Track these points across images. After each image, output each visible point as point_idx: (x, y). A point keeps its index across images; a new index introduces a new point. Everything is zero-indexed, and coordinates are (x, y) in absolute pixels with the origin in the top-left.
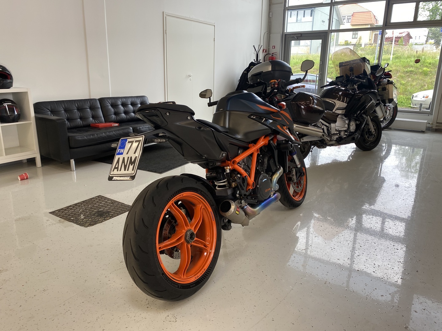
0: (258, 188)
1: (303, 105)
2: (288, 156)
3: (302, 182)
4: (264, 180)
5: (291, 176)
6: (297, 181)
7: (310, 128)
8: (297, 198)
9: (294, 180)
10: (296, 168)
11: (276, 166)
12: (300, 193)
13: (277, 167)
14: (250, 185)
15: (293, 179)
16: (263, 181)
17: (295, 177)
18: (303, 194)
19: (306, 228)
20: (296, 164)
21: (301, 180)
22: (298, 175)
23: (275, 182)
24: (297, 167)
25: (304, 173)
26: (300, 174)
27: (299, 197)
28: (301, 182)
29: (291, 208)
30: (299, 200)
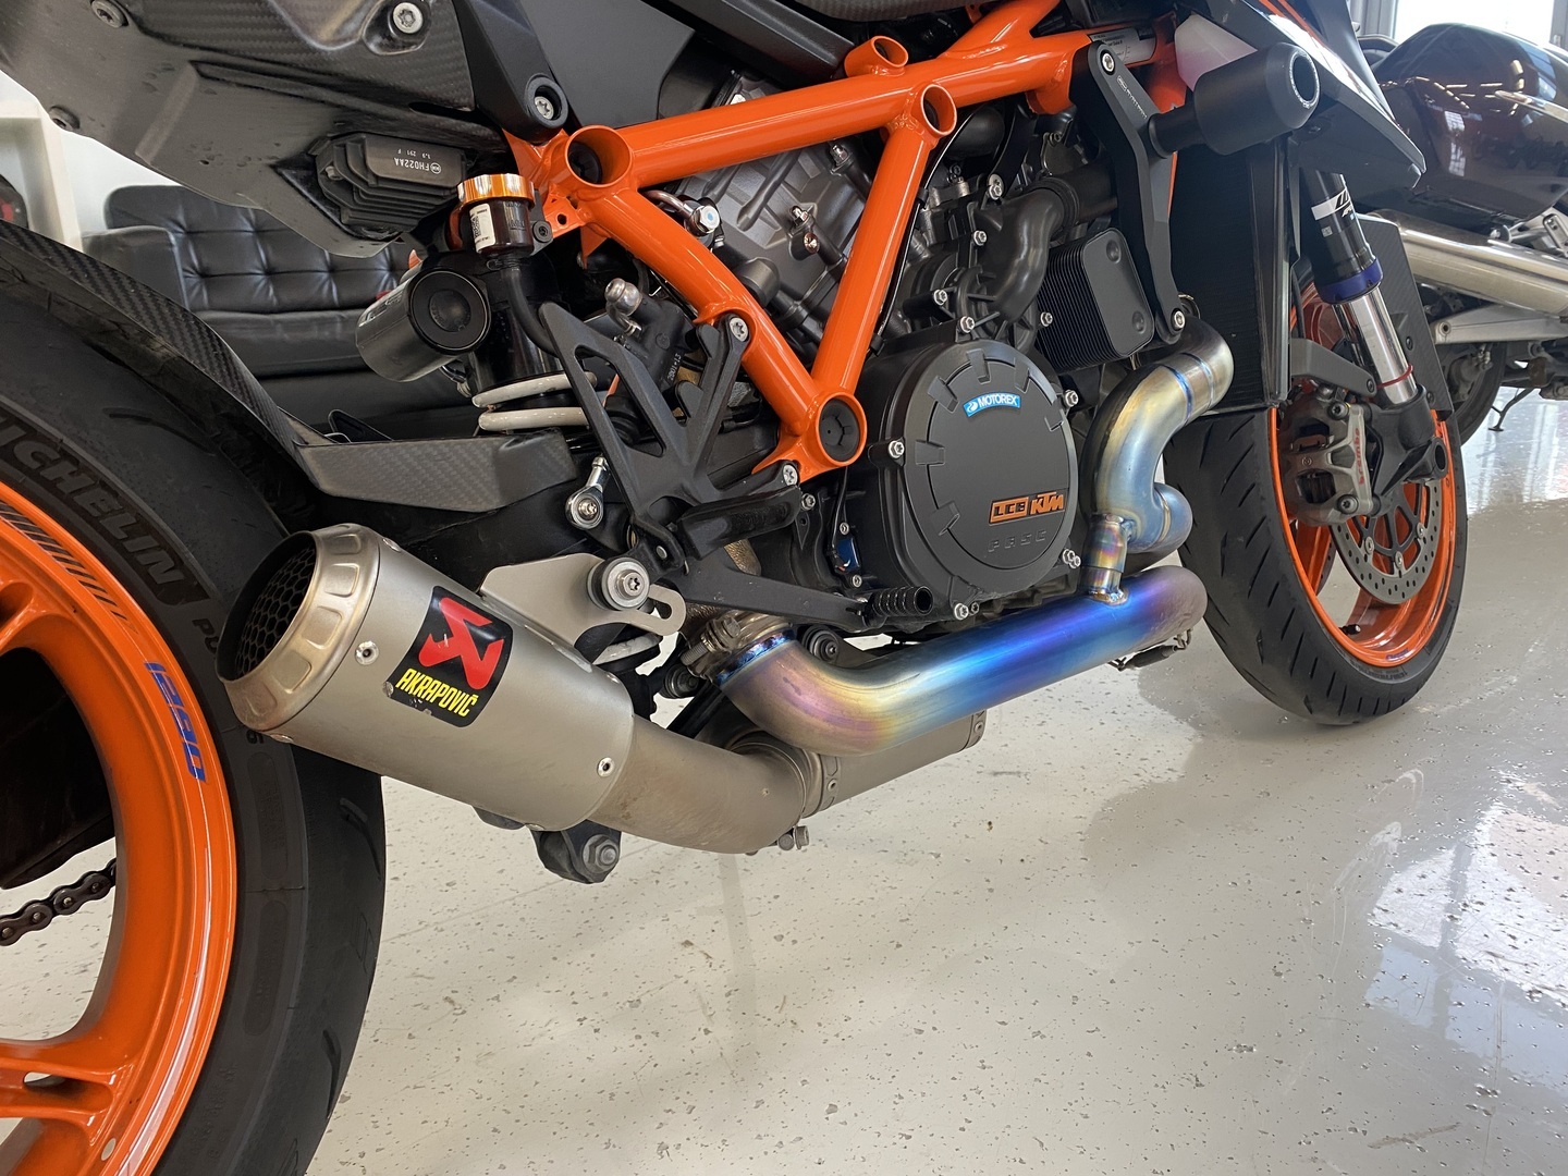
0: (896, 467)
1: (1456, 108)
2: (1292, 258)
3: (1423, 532)
4: (984, 401)
5: (1327, 461)
6: (1377, 509)
7: (1495, 250)
8: (1380, 650)
9: (1354, 496)
10: (1375, 408)
11: (1155, 308)
12: (1405, 611)
13: (1168, 326)
14: (799, 426)
15: (1340, 489)
16: (972, 407)
17: (1358, 471)
18: (1432, 616)
19: (1449, 855)
20: (1377, 376)
21: (1416, 512)
22: (1391, 462)
23: (1149, 445)
24: (1382, 400)
25: (1439, 452)
26: (1404, 455)
27: (1397, 640)
28: (1412, 528)
29: (1321, 717)
30: (1396, 661)
